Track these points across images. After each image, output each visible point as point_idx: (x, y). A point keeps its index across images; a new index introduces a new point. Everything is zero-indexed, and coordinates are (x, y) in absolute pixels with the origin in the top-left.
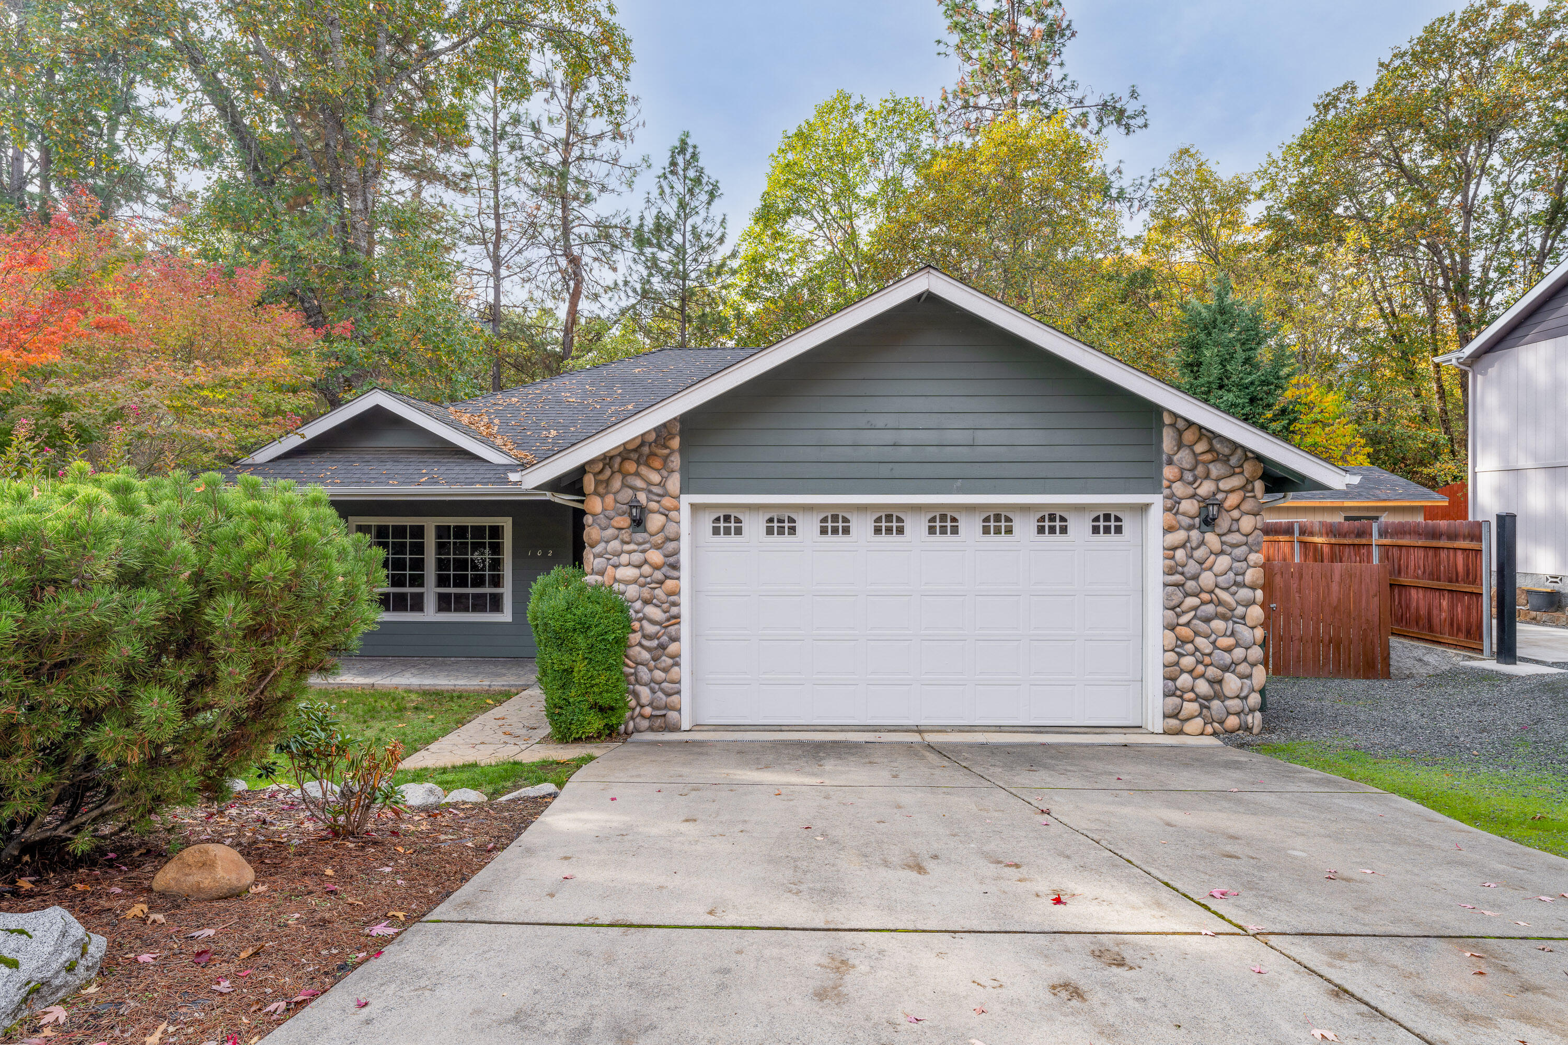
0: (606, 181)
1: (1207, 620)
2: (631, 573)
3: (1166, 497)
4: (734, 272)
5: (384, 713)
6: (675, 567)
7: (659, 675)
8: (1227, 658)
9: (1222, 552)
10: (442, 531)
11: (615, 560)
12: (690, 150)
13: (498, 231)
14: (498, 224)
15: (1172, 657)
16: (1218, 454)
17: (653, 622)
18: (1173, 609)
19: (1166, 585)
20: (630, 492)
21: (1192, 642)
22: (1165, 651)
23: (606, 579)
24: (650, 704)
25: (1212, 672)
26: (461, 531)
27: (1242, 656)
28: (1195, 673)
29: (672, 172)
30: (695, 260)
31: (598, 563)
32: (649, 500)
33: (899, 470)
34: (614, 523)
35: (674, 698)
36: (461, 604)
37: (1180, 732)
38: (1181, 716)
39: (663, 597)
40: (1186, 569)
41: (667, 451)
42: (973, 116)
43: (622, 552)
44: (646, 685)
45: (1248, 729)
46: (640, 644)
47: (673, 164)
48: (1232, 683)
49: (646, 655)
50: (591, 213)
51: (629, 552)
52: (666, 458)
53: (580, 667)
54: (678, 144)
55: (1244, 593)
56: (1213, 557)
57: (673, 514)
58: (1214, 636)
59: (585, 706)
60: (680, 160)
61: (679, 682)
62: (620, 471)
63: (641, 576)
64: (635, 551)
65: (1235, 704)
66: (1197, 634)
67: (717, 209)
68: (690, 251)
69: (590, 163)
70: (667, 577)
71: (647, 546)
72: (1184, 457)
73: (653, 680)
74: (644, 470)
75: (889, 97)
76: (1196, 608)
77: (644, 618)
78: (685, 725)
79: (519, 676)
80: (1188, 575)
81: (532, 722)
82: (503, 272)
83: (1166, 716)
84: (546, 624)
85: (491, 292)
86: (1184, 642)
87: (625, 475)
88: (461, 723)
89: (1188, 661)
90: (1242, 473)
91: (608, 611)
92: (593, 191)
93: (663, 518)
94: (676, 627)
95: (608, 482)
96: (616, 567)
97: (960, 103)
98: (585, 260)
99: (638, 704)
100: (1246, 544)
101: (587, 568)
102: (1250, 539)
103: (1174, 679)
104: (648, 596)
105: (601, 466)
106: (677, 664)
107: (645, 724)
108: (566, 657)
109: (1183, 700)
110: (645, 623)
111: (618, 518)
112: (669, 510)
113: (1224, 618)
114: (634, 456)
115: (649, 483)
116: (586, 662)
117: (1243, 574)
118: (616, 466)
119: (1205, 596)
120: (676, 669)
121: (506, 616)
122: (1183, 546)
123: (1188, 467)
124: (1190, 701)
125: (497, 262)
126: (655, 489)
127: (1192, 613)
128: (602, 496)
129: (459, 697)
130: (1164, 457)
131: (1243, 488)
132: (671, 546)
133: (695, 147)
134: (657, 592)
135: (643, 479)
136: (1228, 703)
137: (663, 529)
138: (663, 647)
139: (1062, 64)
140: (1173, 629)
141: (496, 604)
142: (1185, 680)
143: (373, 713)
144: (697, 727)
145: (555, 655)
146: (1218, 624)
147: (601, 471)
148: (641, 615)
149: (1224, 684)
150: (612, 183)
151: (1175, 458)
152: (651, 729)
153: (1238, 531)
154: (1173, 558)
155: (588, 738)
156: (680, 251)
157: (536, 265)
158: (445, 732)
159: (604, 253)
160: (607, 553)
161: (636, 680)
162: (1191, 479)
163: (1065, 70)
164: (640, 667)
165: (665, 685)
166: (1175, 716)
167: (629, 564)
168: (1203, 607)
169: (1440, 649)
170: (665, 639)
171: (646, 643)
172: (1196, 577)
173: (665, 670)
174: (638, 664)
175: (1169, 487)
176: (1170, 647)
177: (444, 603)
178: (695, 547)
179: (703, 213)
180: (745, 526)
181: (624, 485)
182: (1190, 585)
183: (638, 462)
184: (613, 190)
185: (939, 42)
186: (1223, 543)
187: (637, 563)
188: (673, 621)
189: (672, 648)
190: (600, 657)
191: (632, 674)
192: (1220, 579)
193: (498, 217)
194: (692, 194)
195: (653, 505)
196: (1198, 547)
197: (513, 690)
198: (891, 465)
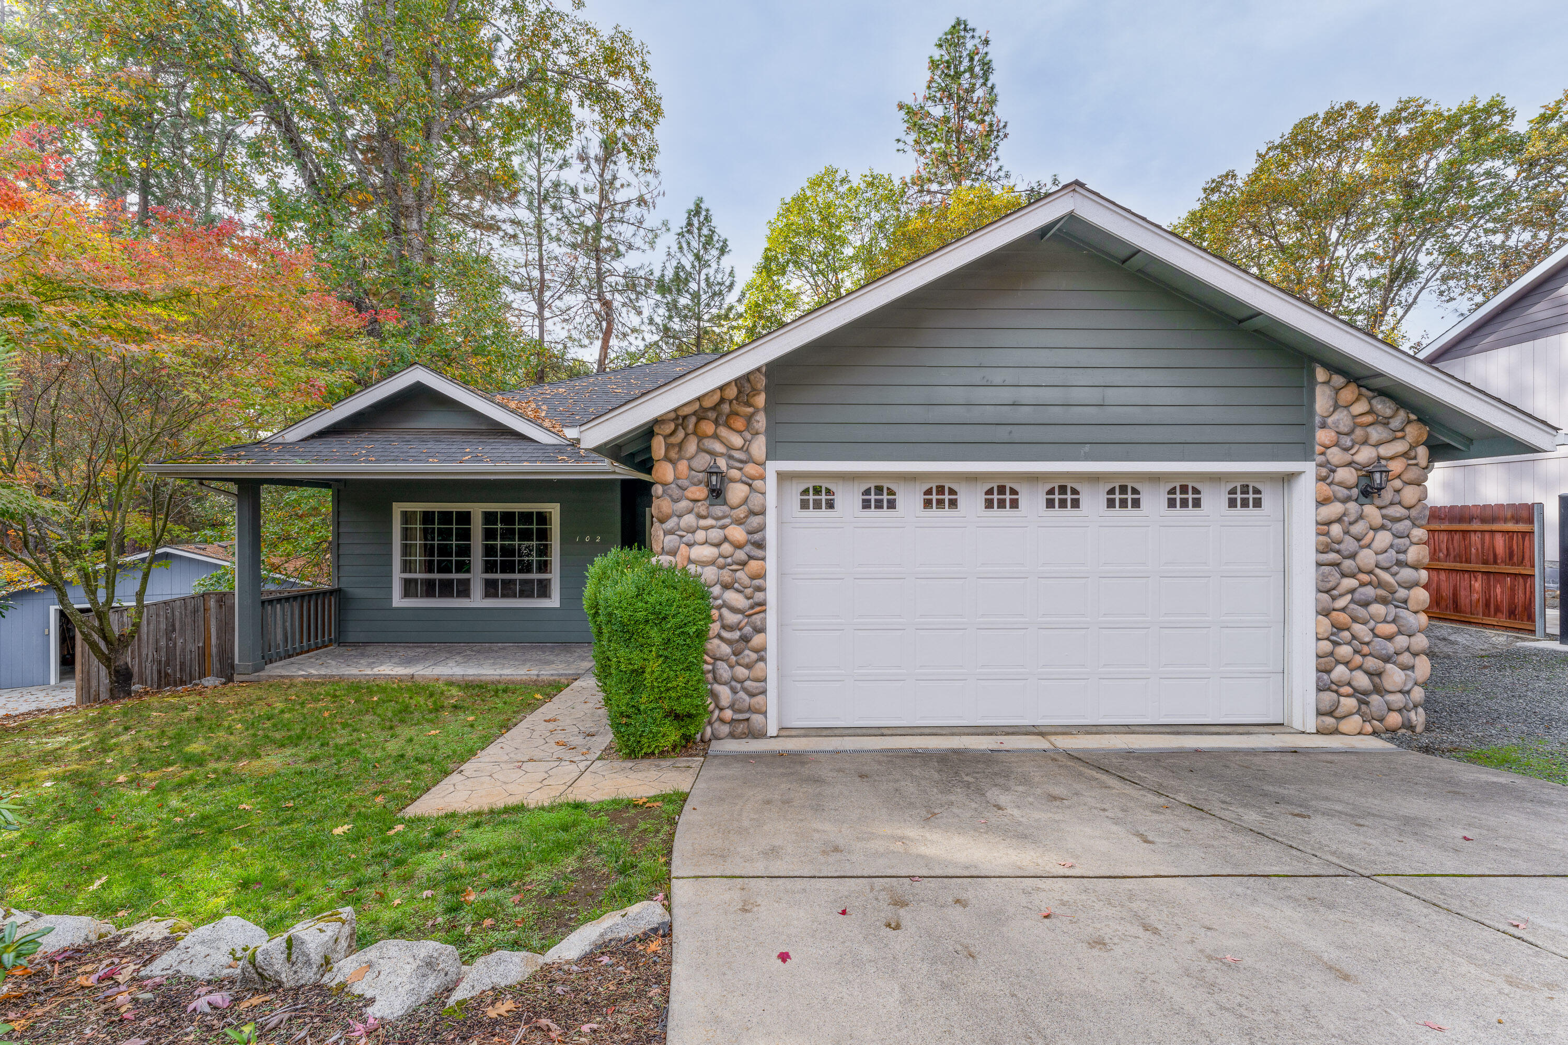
0: (632, 240)
1: (1365, 604)
2: (707, 552)
3: (1320, 465)
4: (740, 316)
5: (417, 715)
6: (760, 545)
7: (741, 672)
8: (1390, 647)
9: (1383, 527)
10: (489, 517)
11: (689, 537)
12: (704, 213)
13: (542, 280)
14: (542, 273)
15: (1326, 646)
16: (1378, 416)
17: (734, 610)
18: (1327, 592)
19: (1319, 564)
20: (708, 457)
21: (1348, 629)
22: (1318, 639)
23: (679, 560)
24: (732, 707)
25: (1372, 663)
26: (508, 517)
27: (1405, 645)
28: (1352, 665)
29: (689, 232)
30: (708, 305)
31: (670, 541)
32: (730, 467)
33: (1019, 433)
34: (688, 494)
35: (759, 698)
36: (508, 590)
37: (1336, 732)
38: (1337, 714)
39: (746, 581)
40: (1342, 547)
41: (751, 410)
42: (927, 199)
43: (698, 528)
44: (725, 684)
45: (1412, 728)
46: (719, 636)
47: (690, 224)
48: (1395, 676)
49: (726, 649)
50: (619, 266)
51: (706, 529)
52: (749, 418)
53: (654, 666)
54: (693, 207)
55: (1406, 574)
56: (1371, 533)
57: (757, 484)
58: (1372, 623)
59: (658, 715)
60: (696, 222)
61: (765, 680)
62: (695, 433)
63: (720, 556)
64: (712, 527)
65: (1397, 699)
66: (1355, 620)
67: (726, 262)
68: (704, 297)
69: (619, 225)
70: (751, 557)
71: (727, 521)
72: (1341, 419)
73: (734, 678)
74: (723, 432)
75: (868, 173)
76: (1352, 591)
77: (725, 605)
78: (772, 730)
79: (568, 663)
80: (1346, 553)
81: (589, 726)
82: (547, 314)
83: (1320, 713)
84: (610, 614)
85: (536, 329)
86: (1341, 629)
87: (701, 438)
88: (506, 727)
89: (1345, 651)
90: (1403, 438)
91: (687, 598)
92: (622, 248)
93: (746, 488)
94: (761, 615)
95: (681, 445)
96: (690, 545)
97: (916, 188)
98: (615, 304)
99: (717, 706)
100: (1408, 518)
101: (656, 547)
102: (1413, 513)
103: (1328, 672)
104: (729, 580)
105: (672, 426)
106: (762, 659)
107: (725, 729)
108: (636, 656)
109: (1339, 695)
110: (725, 611)
111: (693, 489)
112: (753, 479)
113: (1384, 601)
114: (712, 415)
115: (730, 447)
116: (661, 660)
117: (1405, 552)
118: (691, 427)
119: (1365, 578)
120: (761, 664)
121: (554, 602)
122: (1339, 520)
123: (1346, 430)
124: (1348, 696)
125: (541, 306)
126: (737, 454)
127: (1349, 597)
128: (673, 462)
129: (505, 691)
130: (1318, 420)
131: (1405, 455)
132: (755, 521)
133: (707, 210)
134: (738, 574)
135: (722, 442)
136: (1389, 697)
137: (745, 501)
138: (746, 639)
139: (997, 159)
140: (1326, 616)
141: (544, 590)
142: (1340, 672)
143: (404, 714)
144: (785, 731)
145: (621, 653)
146: (1378, 609)
147: (673, 433)
148: (719, 602)
149: (1384, 677)
150: (638, 242)
151: (1330, 421)
152: (732, 735)
153: (1400, 503)
154: (1327, 534)
155: (662, 753)
156: (696, 296)
157: (574, 310)
158: (486, 741)
159: (631, 300)
160: (679, 529)
161: (715, 678)
162: (1349, 443)
163: (1000, 163)
164: (719, 663)
165: (748, 684)
166: (1330, 714)
167: (706, 542)
168: (1362, 590)
169: (1473, 629)
170: (748, 629)
171: (726, 634)
172: (1353, 556)
173: (748, 667)
174: (716, 659)
175: (1323, 454)
176: (1326, 635)
177: (491, 589)
178: (781, 523)
179: (714, 265)
180: (838, 500)
181: (701, 449)
182: (1348, 564)
183: (716, 422)
184: (638, 248)
185: (899, 140)
186: (1384, 517)
187: (716, 541)
188: (758, 609)
189: (757, 640)
190: (678, 654)
191: (709, 672)
192: (1380, 557)
193: (542, 268)
194: (706, 249)
195: (734, 473)
196: (1356, 521)
197: (563, 680)
198: (1009, 428)
